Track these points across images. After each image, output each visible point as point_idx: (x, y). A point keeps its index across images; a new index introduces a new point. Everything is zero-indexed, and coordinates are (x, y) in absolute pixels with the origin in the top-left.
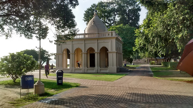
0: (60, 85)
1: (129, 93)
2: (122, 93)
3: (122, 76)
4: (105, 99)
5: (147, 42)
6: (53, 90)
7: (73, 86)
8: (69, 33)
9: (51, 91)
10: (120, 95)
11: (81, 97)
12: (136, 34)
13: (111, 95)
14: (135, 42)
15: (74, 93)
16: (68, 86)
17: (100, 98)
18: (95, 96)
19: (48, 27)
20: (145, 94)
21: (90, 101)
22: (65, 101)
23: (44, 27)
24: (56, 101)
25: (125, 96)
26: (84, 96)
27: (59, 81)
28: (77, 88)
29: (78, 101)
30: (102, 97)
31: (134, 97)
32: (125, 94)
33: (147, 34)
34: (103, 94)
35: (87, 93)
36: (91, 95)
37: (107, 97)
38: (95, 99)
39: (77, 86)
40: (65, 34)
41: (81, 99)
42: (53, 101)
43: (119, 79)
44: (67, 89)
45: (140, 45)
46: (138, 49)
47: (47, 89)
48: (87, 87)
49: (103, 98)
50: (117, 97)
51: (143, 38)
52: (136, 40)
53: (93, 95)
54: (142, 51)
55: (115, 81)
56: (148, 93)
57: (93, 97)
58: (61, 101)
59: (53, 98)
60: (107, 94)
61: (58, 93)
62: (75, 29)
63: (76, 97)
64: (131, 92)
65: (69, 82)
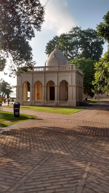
0: (17, 116)
1: (81, 127)
2: (74, 126)
3: (80, 110)
4: (56, 131)
5: (107, 76)
6: (9, 122)
7: (29, 118)
8: (26, 66)
9: (7, 122)
10: (71, 128)
11: (33, 128)
12: (95, 67)
13: (63, 128)
14: (95, 75)
15: (28, 125)
16: (25, 118)
17: (51, 130)
18: (47, 128)
19: (5, 59)
20: (97, 128)
21: (41, 133)
22: (16, 132)
23: (2, 59)
24: (8, 131)
25: (76, 129)
26: (36, 128)
27: (16, 113)
28: (32, 120)
29: (29, 133)
30: (53, 129)
31: (85, 130)
32: (77, 127)
33: (107, 68)
34: (55, 126)
35: (41, 125)
36: (44, 127)
37: (58, 129)
38: (46, 131)
39: (33, 118)
40: (21, 67)
41: (33, 131)
42: (5, 131)
43: (76, 113)
44: (23, 121)
45: (100, 79)
46: (97, 83)
47: (4, 120)
48: (43, 120)
49: (55, 130)
50: (67, 130)
51: (102, 72)
52: (96, 74)
53: (46, 127)
54: (101, 86)
55: (72, 114)
56: (100, 127)
57: (45, 129)
58: (13, 132)
59: (5, 129)
60: (60, 127)
61: (12, 124)
62: (32, 62)
63: (28, 129)
64: (83, 125)
65: (27, 114)
